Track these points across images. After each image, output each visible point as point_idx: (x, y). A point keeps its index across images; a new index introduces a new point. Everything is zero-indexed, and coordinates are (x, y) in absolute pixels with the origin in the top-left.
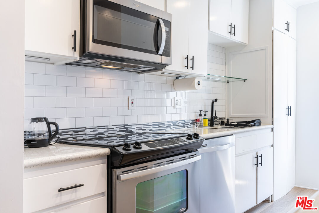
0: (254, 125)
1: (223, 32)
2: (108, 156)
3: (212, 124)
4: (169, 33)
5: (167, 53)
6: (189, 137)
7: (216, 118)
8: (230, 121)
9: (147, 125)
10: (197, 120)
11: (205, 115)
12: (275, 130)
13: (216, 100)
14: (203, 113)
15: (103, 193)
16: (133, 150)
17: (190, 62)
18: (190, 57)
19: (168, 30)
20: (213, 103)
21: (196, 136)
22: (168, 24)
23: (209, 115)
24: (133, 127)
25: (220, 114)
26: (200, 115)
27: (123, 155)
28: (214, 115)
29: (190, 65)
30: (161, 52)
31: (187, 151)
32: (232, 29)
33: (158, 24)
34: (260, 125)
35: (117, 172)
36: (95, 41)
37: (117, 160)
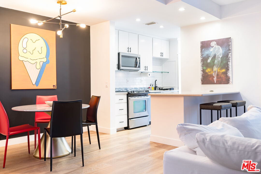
0: (171, 90)
1: (159, 56)
2: (127, 94)
3: (155, 89)
4: (140, 61)
5: (139, 67)
6: (146, 91)
7: (157, 87)
8: (163, 88)
9: (132, 88)
10: (149, 88)
11: (152, 86)
12: (179, 92)
13: (156, 80)
14: (152, 85)
15: (126, 102)
16: (133, 93)
17: (146, 68)
18: (146, 66)
19: (139, 60)
20: (155, 81)
21: (148, 91)
22: (139, 58)
23: (154, 86)
24: (129, 89)
25: (159, 86)
26: (151, 86)
27: (131, 94)
28: (156, 86)
29: (146, 69)
30: (137, 67)
31: (145, 95)
32: (162, 54)
33: (136, 59)
34: (173, 90)
35: (129, 98)
36: (122, 66)
37: (129, 95)
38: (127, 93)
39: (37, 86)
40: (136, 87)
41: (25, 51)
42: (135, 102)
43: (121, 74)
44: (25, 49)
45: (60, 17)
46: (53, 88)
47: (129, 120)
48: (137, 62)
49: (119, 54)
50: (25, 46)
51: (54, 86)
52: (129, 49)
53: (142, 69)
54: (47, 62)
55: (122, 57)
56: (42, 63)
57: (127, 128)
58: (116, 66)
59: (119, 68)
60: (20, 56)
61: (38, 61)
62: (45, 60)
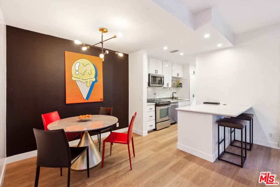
1: (176, 76)
3: (173, 99)
4: (163, 79)
5: (163, 84)
6: (168, 102)
7: (174, 97)
9: (157, 99)
13: (174, 93)
15: (154, 111)
16: (159, 104)
18: (168, 83)
22: (163, 78)
23: (172, 97)
29: (168, 85)
31: (168, 105)
32: (178, 74)
33: (161, 78)
35: (157, 107)
36: (151, 84)
37: (157, 105)
38: (155, 104)
39: (87, 100)
40: (160, 97)
41: (77, 73)
42: (161, 110)
43: (150, 89)
44: (77, 71)
45: (102, 43)
46: (100, 101)
47: (157, 124)
48: (162, 81)
49: (149, 75)
50: (77, 69)
51: (101, 99)
52: (156, 71)
53: (165, 85)
54: (96, 81)
55: (151, 77)
56: (91, 82)
57: (155, 130)
58: (147, 84)
59: (149, 85)
60: (73, 76)
61: (89, 81)
62: (94, 80)
